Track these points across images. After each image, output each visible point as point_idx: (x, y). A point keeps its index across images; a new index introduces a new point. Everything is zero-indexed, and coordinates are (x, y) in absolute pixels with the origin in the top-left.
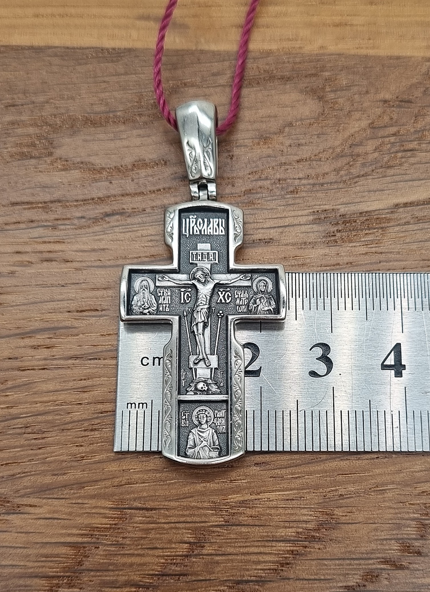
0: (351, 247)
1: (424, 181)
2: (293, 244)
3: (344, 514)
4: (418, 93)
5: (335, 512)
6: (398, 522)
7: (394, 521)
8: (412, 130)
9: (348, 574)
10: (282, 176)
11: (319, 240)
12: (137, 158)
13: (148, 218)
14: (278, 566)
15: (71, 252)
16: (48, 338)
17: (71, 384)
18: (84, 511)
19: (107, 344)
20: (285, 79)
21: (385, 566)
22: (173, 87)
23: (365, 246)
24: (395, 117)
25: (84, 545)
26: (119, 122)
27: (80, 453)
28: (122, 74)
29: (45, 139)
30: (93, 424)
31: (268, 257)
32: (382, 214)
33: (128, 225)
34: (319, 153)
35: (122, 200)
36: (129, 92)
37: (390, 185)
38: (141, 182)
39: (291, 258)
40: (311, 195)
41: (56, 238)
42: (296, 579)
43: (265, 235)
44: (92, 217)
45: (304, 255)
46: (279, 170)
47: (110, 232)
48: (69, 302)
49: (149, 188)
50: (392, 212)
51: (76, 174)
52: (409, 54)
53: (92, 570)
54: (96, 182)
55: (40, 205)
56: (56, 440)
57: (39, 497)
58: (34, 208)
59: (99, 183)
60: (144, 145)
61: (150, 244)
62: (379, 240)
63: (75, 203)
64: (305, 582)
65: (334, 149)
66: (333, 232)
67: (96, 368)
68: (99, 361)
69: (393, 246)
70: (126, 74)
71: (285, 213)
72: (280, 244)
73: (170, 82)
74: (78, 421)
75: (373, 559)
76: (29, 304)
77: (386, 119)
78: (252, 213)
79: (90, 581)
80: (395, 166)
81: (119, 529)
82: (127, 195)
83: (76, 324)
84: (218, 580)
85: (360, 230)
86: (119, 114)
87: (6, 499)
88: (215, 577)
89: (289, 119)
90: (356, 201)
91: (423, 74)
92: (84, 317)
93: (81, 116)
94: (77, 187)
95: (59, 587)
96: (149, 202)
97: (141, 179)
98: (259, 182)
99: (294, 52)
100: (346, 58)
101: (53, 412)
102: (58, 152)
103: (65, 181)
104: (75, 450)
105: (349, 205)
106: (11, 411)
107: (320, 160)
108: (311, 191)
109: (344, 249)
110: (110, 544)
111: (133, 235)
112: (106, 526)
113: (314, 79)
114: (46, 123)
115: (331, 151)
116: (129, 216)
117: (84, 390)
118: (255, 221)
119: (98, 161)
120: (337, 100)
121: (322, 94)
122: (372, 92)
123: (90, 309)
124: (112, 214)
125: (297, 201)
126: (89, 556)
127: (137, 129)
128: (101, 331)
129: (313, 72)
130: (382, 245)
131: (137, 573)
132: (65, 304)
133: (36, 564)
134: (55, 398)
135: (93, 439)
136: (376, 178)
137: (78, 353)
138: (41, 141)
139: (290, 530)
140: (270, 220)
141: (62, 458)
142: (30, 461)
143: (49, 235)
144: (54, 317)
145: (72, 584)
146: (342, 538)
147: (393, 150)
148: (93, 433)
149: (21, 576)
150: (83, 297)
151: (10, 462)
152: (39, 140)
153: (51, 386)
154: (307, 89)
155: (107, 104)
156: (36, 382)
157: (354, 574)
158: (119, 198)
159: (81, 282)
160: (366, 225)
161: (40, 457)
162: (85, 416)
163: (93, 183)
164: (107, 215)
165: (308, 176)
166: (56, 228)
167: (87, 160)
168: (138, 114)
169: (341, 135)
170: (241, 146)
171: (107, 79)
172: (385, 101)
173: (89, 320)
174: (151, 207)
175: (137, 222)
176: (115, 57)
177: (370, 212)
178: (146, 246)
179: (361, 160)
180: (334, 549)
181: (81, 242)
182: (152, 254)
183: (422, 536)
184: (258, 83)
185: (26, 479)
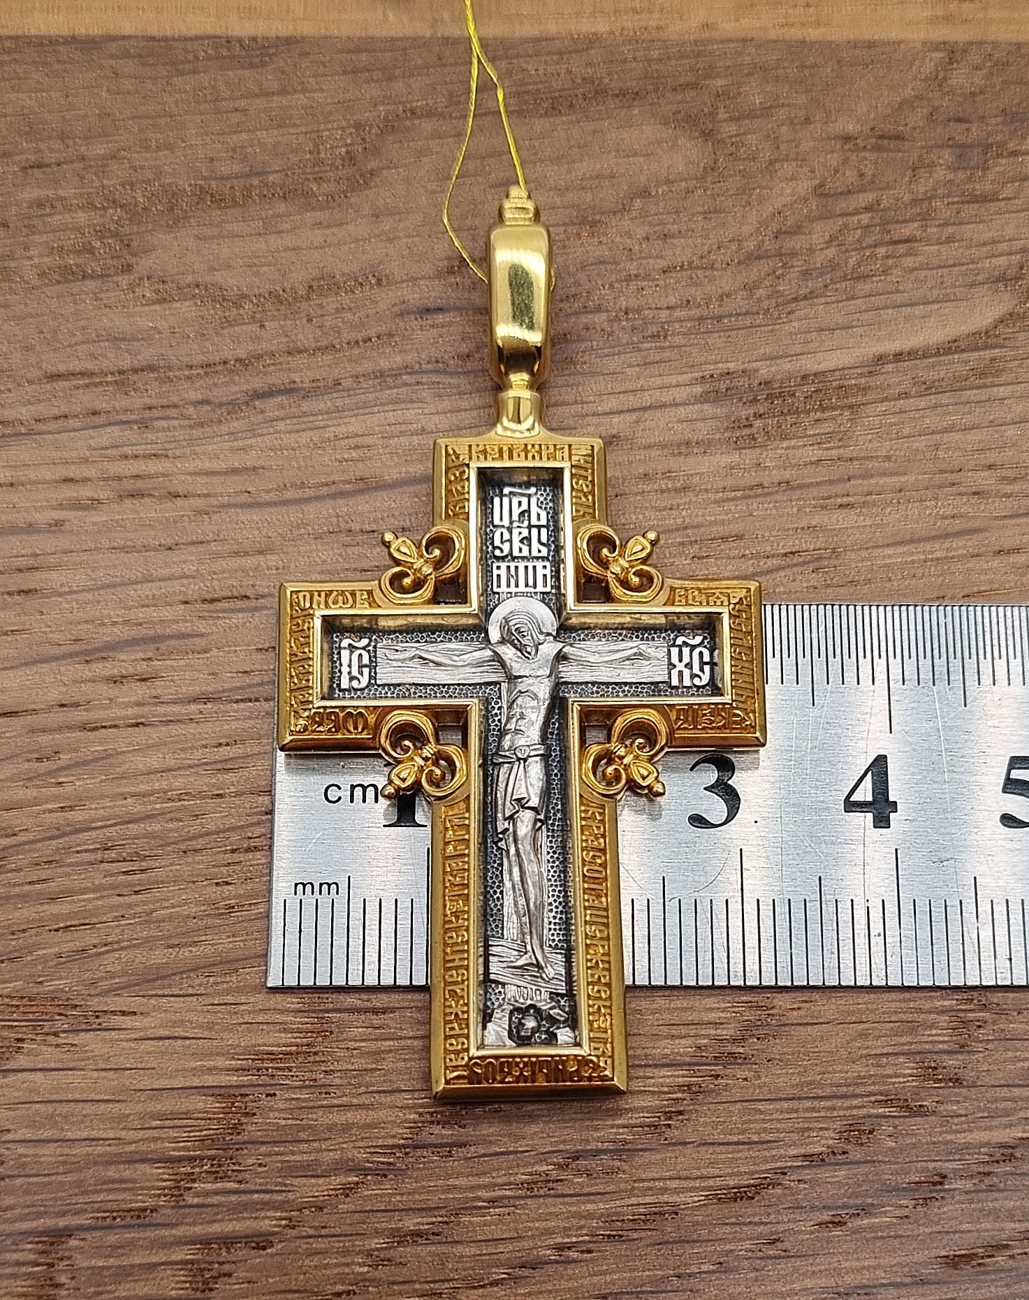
0: (788, 448)
1: (936, 306)
2: (662, 446)
3: (795, 1006)
4: (917, 118)
5: (776, 1002)
6: (909, 1017)
7: (904, 1017)
8: (907, 198)
9: (809, 1129)
10: (633, 303)
11: (718, 436)
13: (347, 401)
14: (659, 1117)
15: (183, 477)
16: (143, 660)
17: (198, 754)
18: (242, 1020)
20: (630, 97)
21: (887, 1110)
22: (386, 119)
24: (869, 171)
25: (244, 1091)
26: (273, 195)
28: (273, 93)
29: (112, 237)
30: (249, 838)
32: (850, 378)
33: (305, 414)
34: (709, 252)
36: (292, 130)
37: (865, 317)
38: (327, 325)
39: (659, 475)
40: (696, 341)
42: (699, 1145)
47: (265, 431)
48: (185, 581)
49: (346, 336)
52: (893, 35)
53: (263, 1143)
55: (110, 378)
57: (141, 993)
58: (96, 385)
59: (236, 328)
60: (330, 245)
63: (186, 373)
64: (718, 1149)
70: (283, 92)
74: (217, 833)
75: (861, 1096)
76: (98, 589)
77: (851, 176)
79: (260, 1165)
80: (873, 275)
81: (315, 1053)
82: (300, 352)
83: (202, 627)
84: (532, 1153)
85: (802, 412)
87: (70, 1002)
88: (527, 1145)
91: (926, 79)
93: (190, 185)
94: (189, 337)
95: (194, 1181)
99: (646, 36)
100: (758, 47)
101: (163, 814)
104: (213, 892)
106: (69, 815)
107: (713, 268)
110: (296, 1087)
112: (288, 1049)
113: (693, 93)
114: (114, 202)
115: (734, 247)
120: (743, 138)
122: (817, 118)
123: (230, 595)
124: (270, 393)
125: (666, 354)
126: (254, 1114)
127: (313, 209)
129: (690, 78)
131: (361, 1144)
132: (176, 586)
133: (141, 1134)
134: (164, 785)
137: (210, 689)
138: (105, 241)
139: (683, 1041)
140: (611, 396)
141: (185, 910)
142: (116, 919)
144: (153, 614)
145: (221, 1175)
146: (793, 1054)
147: (869, 241)
148: (250, 855)
149: (110, 1161)
151: (73, 923)
152: (101, 238)
153: (154, 760)
155: (245, 158)
157: (822, 1129)
158: (281, 359)
161: (139, 909)
163: (223, 328)
165: (689, 302)
167: (207, 279)
169: (755, 213)
171: (242, 104)
172: (847, 138)
173: (230, 619)
174: (352, 376)
176: (258, 56)
178: (347, 461)
180: (780, 1079)
181: (205, 454)
182: (359, 474)
183: (962, 1047)
184: (571, 105)
185: (111, 957)
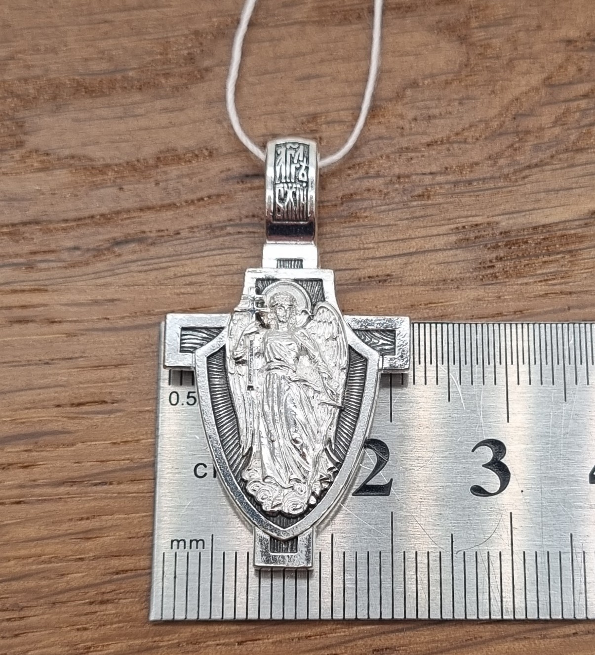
12: (163, 148)
19: (123, 458)
23: (543, 283)
27: (83, 642)
31: (384, 306)
35: (140, 217)
41: (34, 283)
43: (378, 269)
44: (91, 246)
45: (443, 301)
46: (398, 160)
50: (586, 224)
51: (62, 176)
54: (97, 188)
56: (43, 621)
61: (189, 289)
62: (566, 272)
65: (486, 122)
66: (491, 261)
67: (105, 498)
68: (111, 486)
69: (589, 282)
71: (410, 232)
72: (404, 284)
73: (215, 20)
78: (356, 232)
86: (131, 74)
89: (413, 75)
90: (526, 208)
92: (83, 413)
96: (186, 220)
97: (170, 182)
98: (365, 181)
102: (33, 141)
103: (46, 188)
105: (515, 215)
108: (452, 194)
109: (509, 289)
111: (160, 275)
116: (153, 244)
117: (87, 535)
118: (361, 246)
119: (98, 154)
121: (464, 32)
128: (112, 436)
130: (571, 280)
135: (105, 617)
136: (557, 169)
143: (22, 279)
150: (79, 380)
154: (441, 25)
156: (7, 525)
159: (77, 355)
160: (544, 247)
162: (89, 580)
164: (118, 243)
166: (32, 268)
168: (164, 74)
170: (334, 122)
175: (167, 254)
177: (550, 225)
179: (532, 139)
